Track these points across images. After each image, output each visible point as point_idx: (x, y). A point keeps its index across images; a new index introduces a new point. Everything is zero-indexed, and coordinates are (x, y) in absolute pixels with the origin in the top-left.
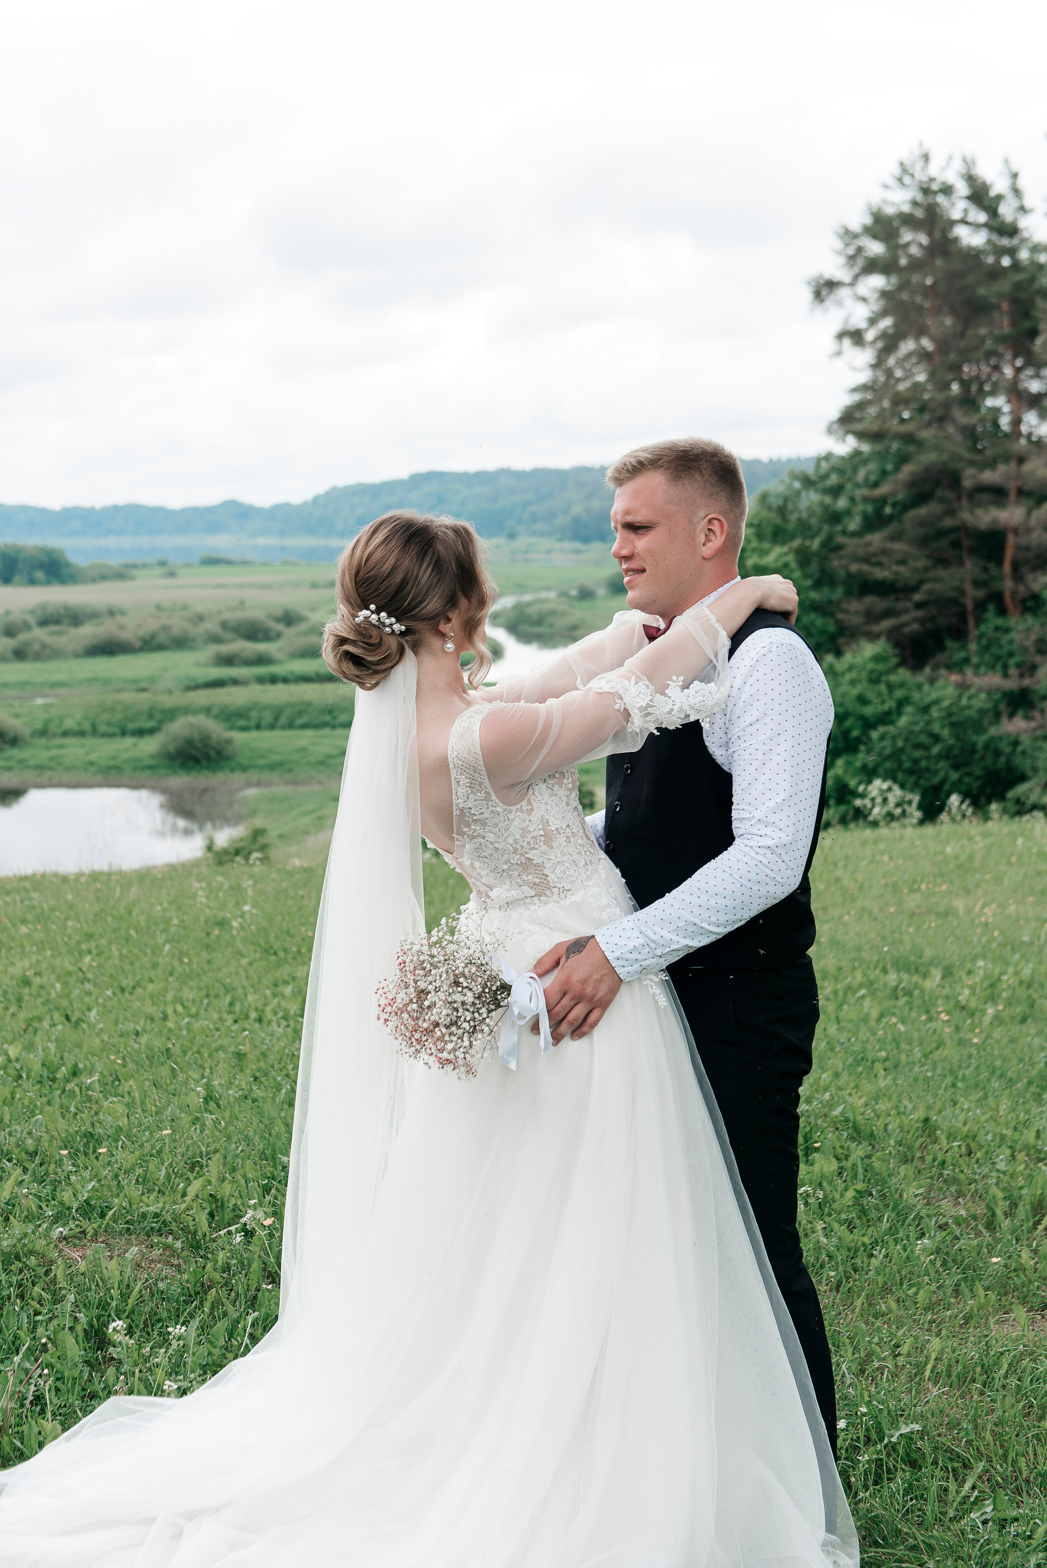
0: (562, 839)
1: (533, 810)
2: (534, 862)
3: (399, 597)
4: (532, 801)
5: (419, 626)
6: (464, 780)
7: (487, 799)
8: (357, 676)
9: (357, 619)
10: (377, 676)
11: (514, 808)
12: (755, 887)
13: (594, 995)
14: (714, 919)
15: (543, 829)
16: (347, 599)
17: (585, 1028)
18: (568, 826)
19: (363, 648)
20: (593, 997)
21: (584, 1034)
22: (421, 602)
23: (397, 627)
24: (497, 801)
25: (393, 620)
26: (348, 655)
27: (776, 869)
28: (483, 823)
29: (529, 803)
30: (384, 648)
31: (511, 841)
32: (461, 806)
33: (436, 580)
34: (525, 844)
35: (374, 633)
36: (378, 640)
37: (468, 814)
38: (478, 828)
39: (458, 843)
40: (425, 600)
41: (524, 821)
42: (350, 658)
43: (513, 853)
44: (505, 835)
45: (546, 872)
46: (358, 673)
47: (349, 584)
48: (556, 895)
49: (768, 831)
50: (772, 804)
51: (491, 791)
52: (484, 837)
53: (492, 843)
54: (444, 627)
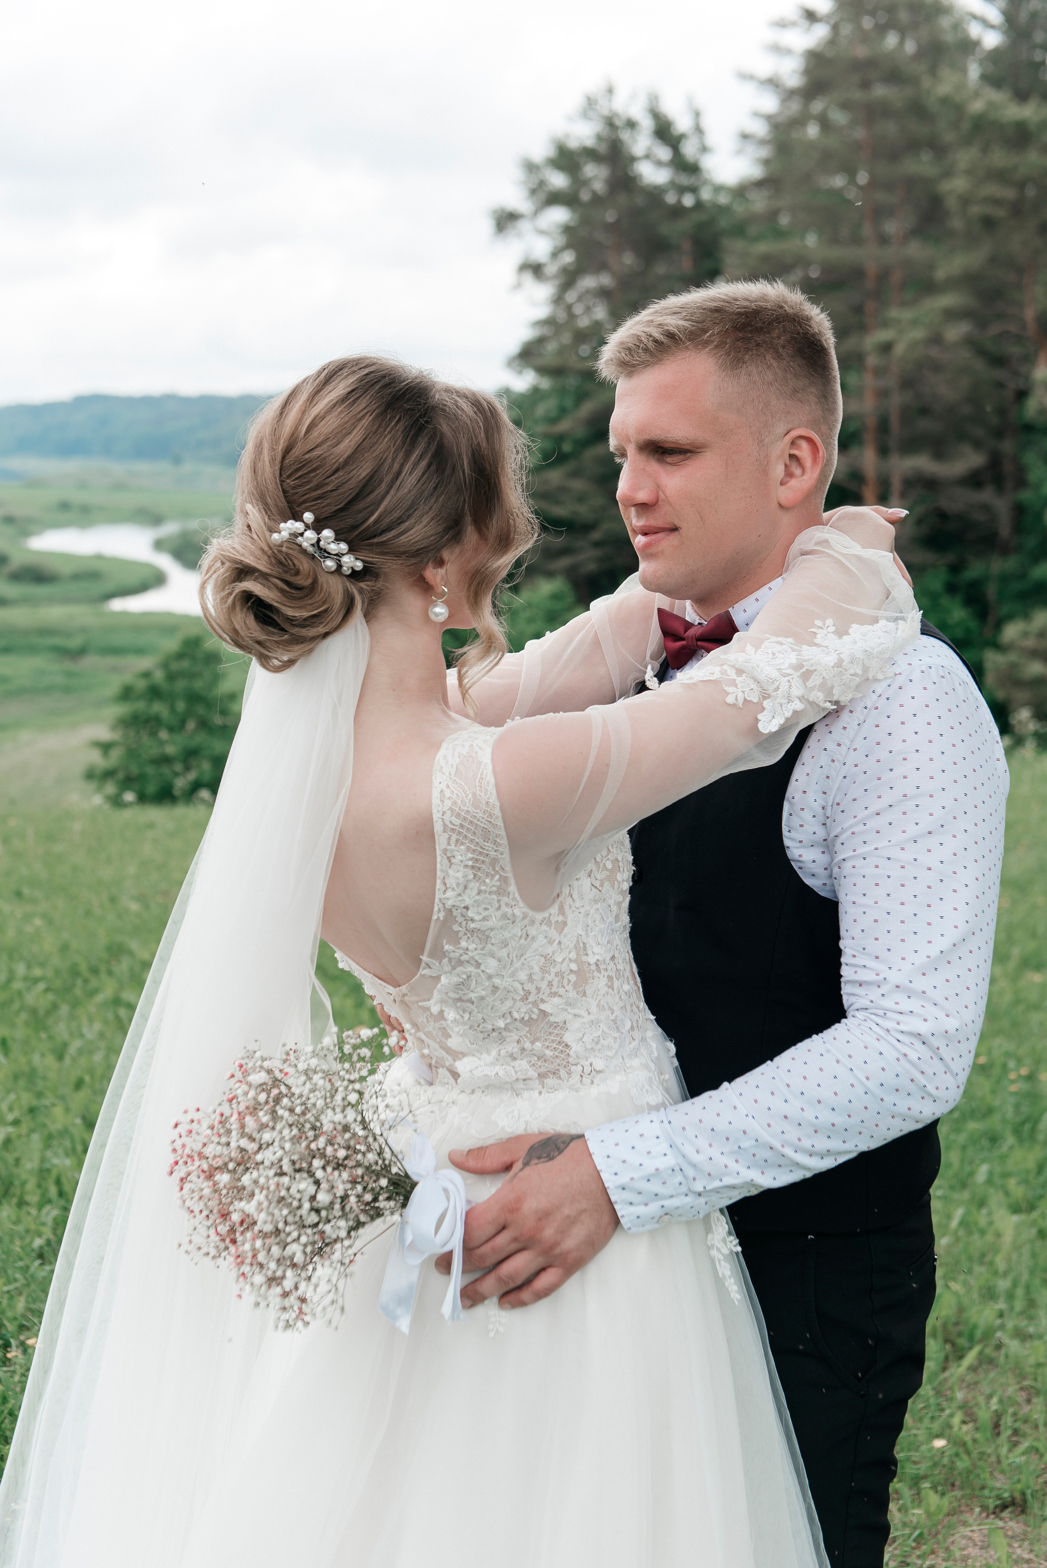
0: (601, 982)
1: (565, 923)
2: (552, 1019)
3: (361, 505)
4: (566, 907)
5: (390, 566)
6: (462, 855)
7: (501, 891)
8: (259, 643)
9: (275, 536)
10: (296, 648)
11: (539, 916)
12: (889, 1099)
13: (556, 1244)
14: (806, 1143)
15: (576, 961)
16: (261, 498)
17: (525, 1295)
18: (613, 958)
19: (282, 591)
20: (552, 1247)
21: (522, 1304)
22: (400, 521)
23: (350, 562)
24: (517, 895)
25: (343, 547)
26: (250, 601)
27: (929, 1071)
28: (483, 936)
29: (562, 911)
30: (318, 598)
31: (523, 976)
32: (449, 903)
33: (432, 485)
34: (544, 985)
35: (304, 565)
36: (309, 581)
37: (460, 919)
38: (472, 947)
39: (426, 972)
40: (409, 517)
41: (551, 942)
42: (251, 608)
43: (522, 1000)
44: (517, 965)
45: (568, 1038)
46: (262, 637)
47: (269, 471)
48: (575, 1079)
49: (913, 1004)
50: (920, 959)
51: (510, 875)
52: (478, 965)
53: (490, 977)
54: (433, 574)
